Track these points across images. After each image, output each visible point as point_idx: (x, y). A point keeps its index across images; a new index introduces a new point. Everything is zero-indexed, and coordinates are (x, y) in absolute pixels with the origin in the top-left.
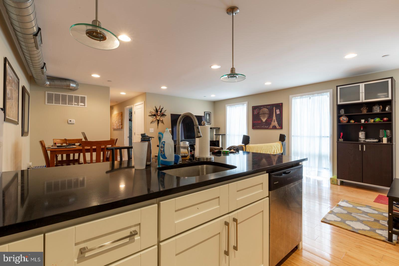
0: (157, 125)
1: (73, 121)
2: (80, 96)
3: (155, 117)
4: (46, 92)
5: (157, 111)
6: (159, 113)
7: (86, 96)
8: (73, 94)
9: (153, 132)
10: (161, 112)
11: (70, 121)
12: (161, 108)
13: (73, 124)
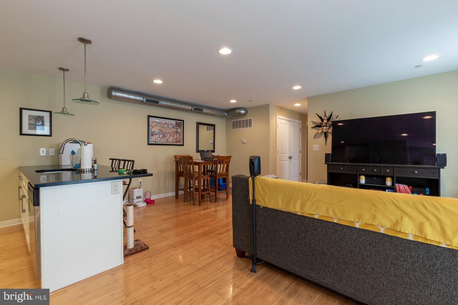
0: (325, 139)
1: (245, 141)
2: (248, 119)
3: (320, 128)
4: (232, 121)
5: (322, 120)
6: (325, 121)
7: (252, 118)
8: (245, 119)
9: (318, 149)
10: (329, 119)
11: (243, 141)
12: (328, 115)
13: (245, 143)
